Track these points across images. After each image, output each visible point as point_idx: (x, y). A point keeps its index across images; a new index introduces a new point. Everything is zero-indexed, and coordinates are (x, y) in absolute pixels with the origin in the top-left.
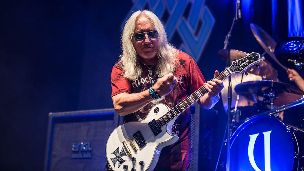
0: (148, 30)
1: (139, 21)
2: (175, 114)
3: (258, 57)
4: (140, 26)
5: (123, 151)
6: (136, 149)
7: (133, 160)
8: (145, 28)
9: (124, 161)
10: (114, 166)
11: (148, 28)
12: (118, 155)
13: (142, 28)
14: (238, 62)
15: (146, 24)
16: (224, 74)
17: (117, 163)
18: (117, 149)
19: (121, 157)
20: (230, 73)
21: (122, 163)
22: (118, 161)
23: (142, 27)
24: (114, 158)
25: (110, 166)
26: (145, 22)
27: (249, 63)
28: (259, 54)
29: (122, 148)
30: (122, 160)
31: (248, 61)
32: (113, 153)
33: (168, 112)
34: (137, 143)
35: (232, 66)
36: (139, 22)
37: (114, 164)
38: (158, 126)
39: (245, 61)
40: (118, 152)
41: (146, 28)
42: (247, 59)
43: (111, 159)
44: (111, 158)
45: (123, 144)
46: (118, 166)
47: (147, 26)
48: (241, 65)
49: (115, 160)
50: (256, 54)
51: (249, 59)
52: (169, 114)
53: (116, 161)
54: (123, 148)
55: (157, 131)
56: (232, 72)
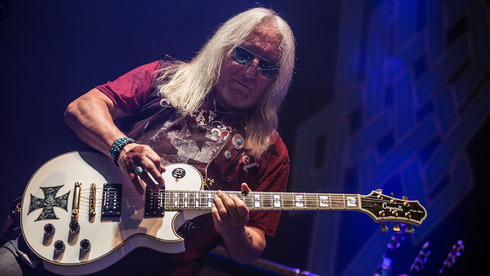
3: (423, 215)
4: (257, 39)
5: (66, 197)
6: (94, 213)
7: (74, 227)
8: (263, 47)
9: (55, 218)
10: (27, 211)
12: (51, 199)
13: (258, 44)
14: (382, 198)
15: (269, 42)
16: (346, 201)
17: (39, 211)
18: (57, 189)
19: (54, 206)
20: (357, 206)
21: (48, 218)
22: (41, 209)
24: (39, 200)
25: (20, 206)
27: (401, 214)
28: (426, 212)
29: (67, 192)
30: (53, 212)
31: (400, 209)
32: (43, 189)
34: (103, 204)
35: (369, 197)
36: (260, 31)
37: (32, 209)
39: (397, 206)
40: (54, 193)
42: (400, 205)
43: (32, 197)
44: (33, 194)
45: (76, 186)
46: (36, 218)
48: (385, 206)
49: (39, 203)
51: (405, 208)
53: (40, 207)
54: (68, 194)
55: (156, 209)
56: (363, 207)
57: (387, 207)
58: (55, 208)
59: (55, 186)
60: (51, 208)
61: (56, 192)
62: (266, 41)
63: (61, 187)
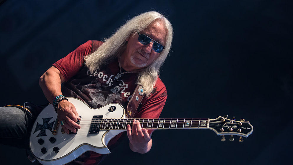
0: (158, 40)
1: (155, 24)
2: (124, 127)
4: (153, 31)
5: (52, 124)
8: (156, 36)
9: (45, 135)
10: (33, 132)
11: (159, 38)
12: (46, 125)
13: (154, 34)
14: (224, 120)
15: (160, 33)
17: (39, 132)
19: (46, 129)
20: (207, 126)
21: (42, 135)
23: (154, 32)
26: (160, 30)
27: (234, 130)
28: (253, 128)
29: (54, 121)
30: (45, 132)
31: (235, 127)
32: (43, 119)
33: (119, 120)
35: (216, 120)
36: (155, 26)
37: (36, 131)
38: (100, 125)
39: (233, 125)
41: (158, 37)
42: (236, 125)
43: (38, 124)
46: (37, 136)
47: (160, 36)
48: (225, 126)
49: (40, 127)
50: (250, 127)
51: (239, 126)
52: (118, 121)
53: (40, 129)
54: (54, 122)
57: (226, 126)
58: (47, 130)
59: (49, 117)
60: (44, 130)
61: (49, 121)
62: (158, 32)
63: (51, 118)
